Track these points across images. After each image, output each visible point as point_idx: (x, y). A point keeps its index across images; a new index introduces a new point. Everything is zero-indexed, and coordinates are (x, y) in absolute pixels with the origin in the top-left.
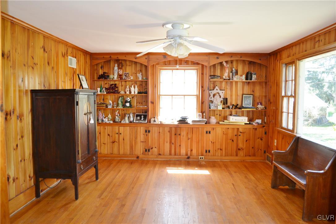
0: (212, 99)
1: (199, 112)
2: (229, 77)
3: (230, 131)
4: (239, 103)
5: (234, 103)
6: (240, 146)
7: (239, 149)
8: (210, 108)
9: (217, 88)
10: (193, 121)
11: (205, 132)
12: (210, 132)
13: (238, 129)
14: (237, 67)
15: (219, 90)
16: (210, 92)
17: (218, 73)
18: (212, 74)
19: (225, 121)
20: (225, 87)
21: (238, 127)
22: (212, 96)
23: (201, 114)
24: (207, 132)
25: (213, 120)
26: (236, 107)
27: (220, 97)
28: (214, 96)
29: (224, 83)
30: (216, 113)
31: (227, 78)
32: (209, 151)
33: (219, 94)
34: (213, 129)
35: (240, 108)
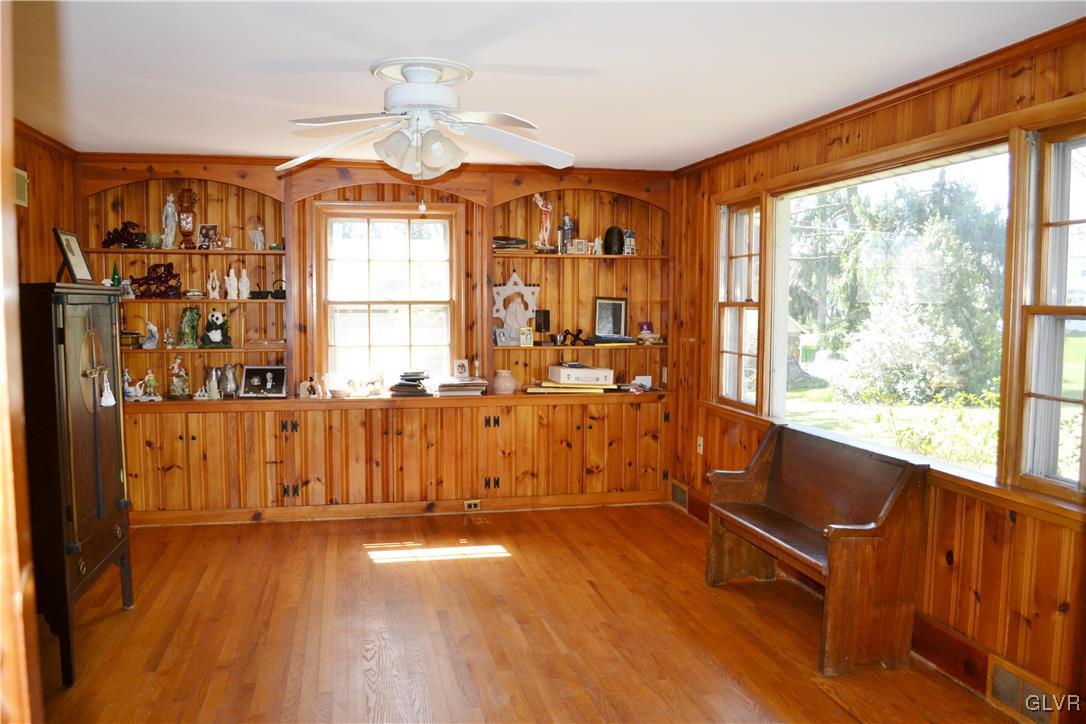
0: (501, 314)
1: (459, 358)
2: (552, 242)
3: (561, 417)
4: (585, 325)
5: (568, 326)
6: (593, 459)
7: (589, 471)
8: (496, 344)
9: (515, 277)
10: (444, 387)
11: (481, 421)
12: (497, 422)
13: (584, 407)
14: (576, 211)
15: (521, 284)
16: (495, 289)
17: (518, 230)
18: (500, 233)
19: (544, 384)
20: (540, 276)
21: (585, 401)
22: (499, 303)
23: (466, 362)
24: (487, 422)
25: (506, 383)
26: (576, 337)
27: (526, 306)
28: (506, 306)
29: (536, 264)
30: (513, 360)
31: (548, 247)
32: (497, 483)
33: (522, 296)
34: (508, 410)
35: (587, 342)
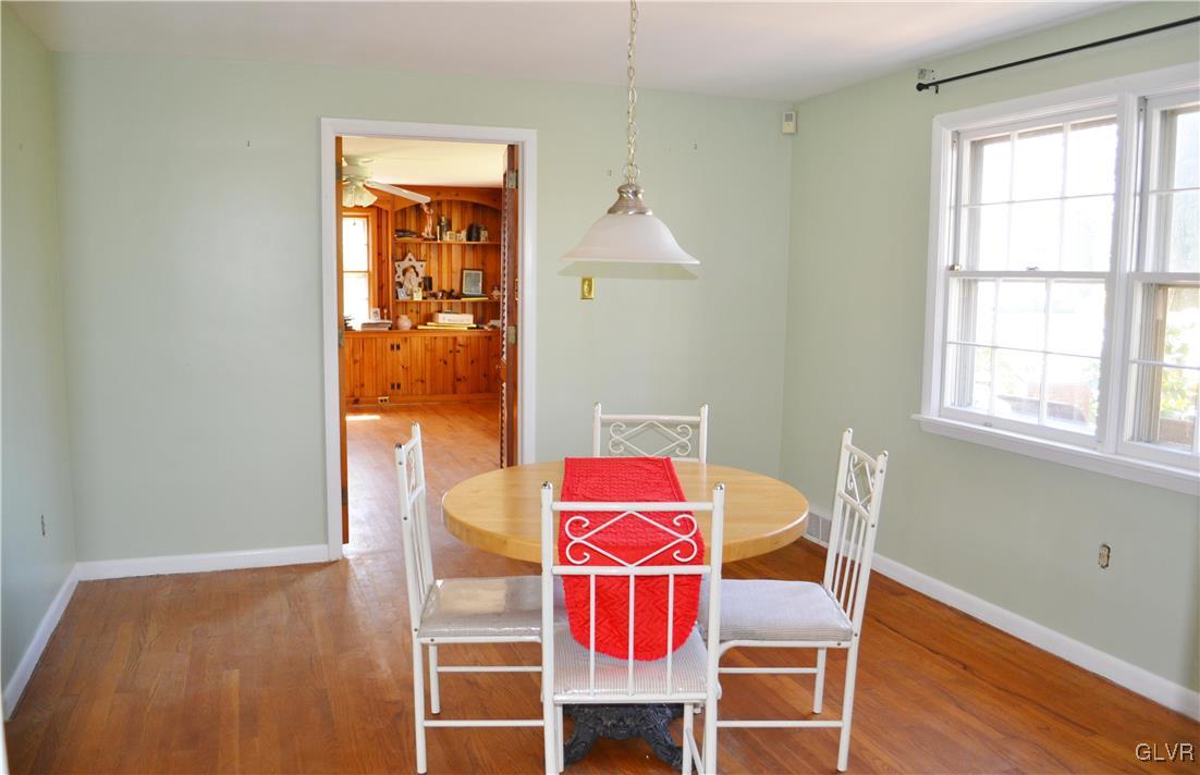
0: (401, 280)
1: (374, 307)
2: (434, 233)
3: (440, 343)
4: (456, 287)
5: (445, 287)
6: (461, 371)
7: (459, 380)
8: (397, 298)
9: (410, 256)
10: (364, 325)
11: (389, 347)
12: (398, 347)
13: (455, 339)
14: (450, 213)
15: (414, 260)
16: (397, 264)
17: (412, 225)
18: (399, 227)
19: (429, 323)
20: (426, 255)
21: (454, 335)
22: (400, 272)
23: (378, 310)
24: (392, 347)
25: (405, 323)
26: (450, 295)
27: (417, 275)
28: (404, 273)
29: (423, 248)
30: (409, 309)
31: (431, 236)
32: (399, 386)
33: (414, 268)
34: (406, 340)
35: (458, 298)
